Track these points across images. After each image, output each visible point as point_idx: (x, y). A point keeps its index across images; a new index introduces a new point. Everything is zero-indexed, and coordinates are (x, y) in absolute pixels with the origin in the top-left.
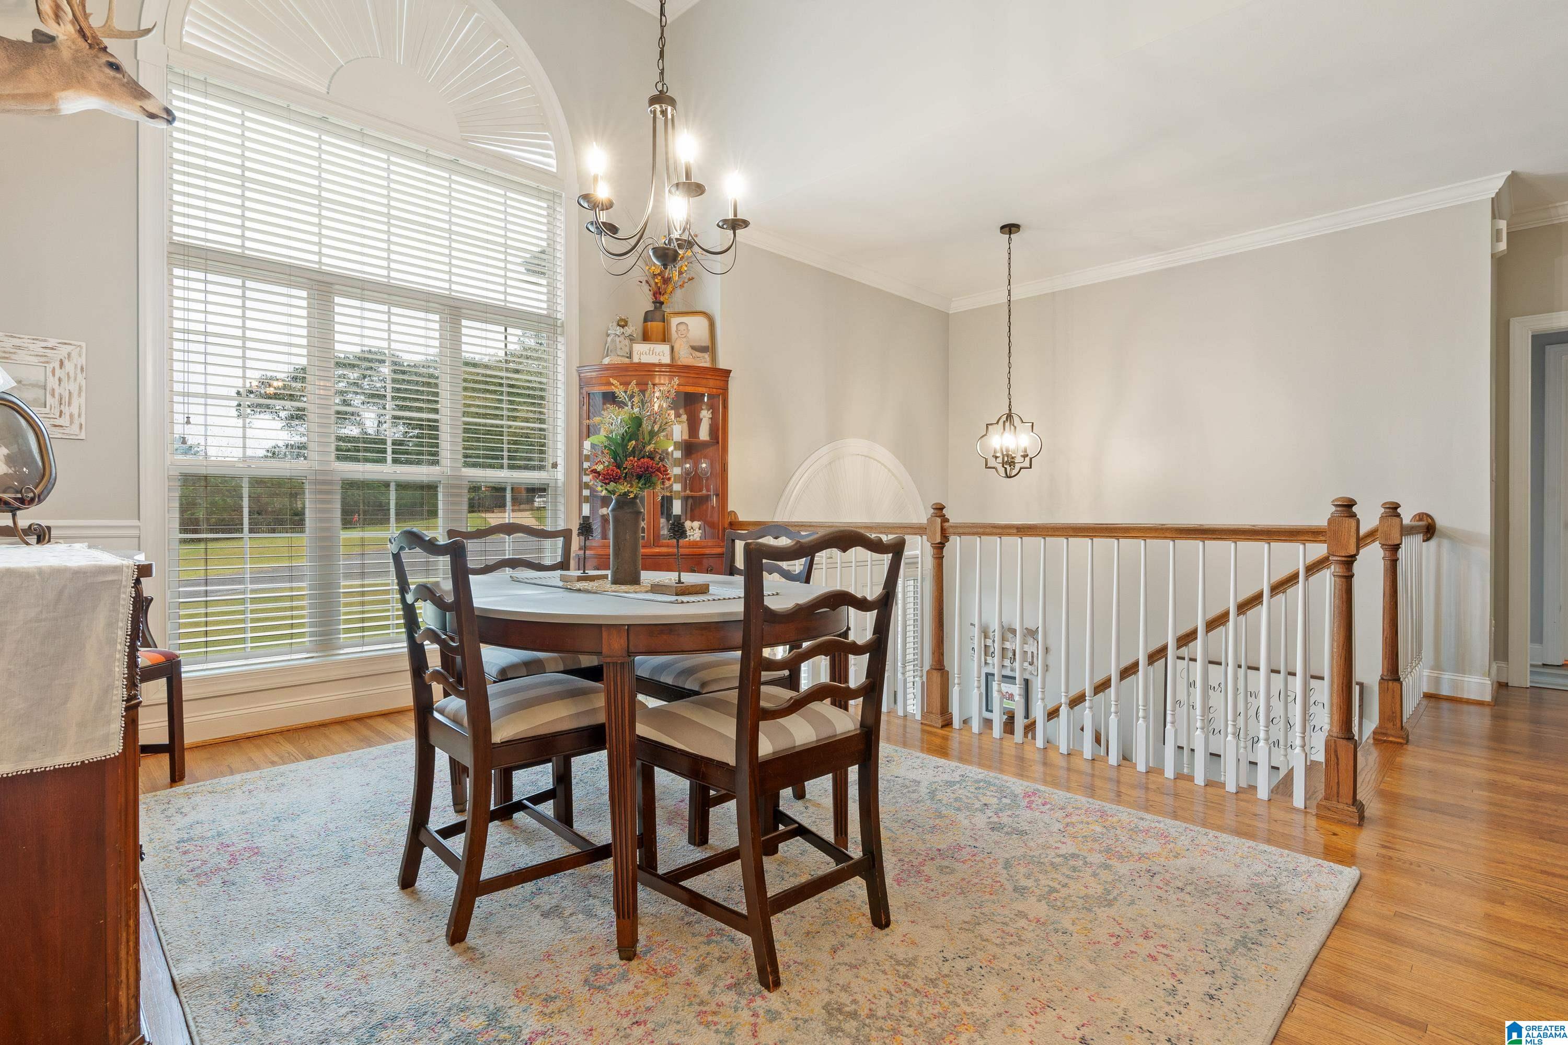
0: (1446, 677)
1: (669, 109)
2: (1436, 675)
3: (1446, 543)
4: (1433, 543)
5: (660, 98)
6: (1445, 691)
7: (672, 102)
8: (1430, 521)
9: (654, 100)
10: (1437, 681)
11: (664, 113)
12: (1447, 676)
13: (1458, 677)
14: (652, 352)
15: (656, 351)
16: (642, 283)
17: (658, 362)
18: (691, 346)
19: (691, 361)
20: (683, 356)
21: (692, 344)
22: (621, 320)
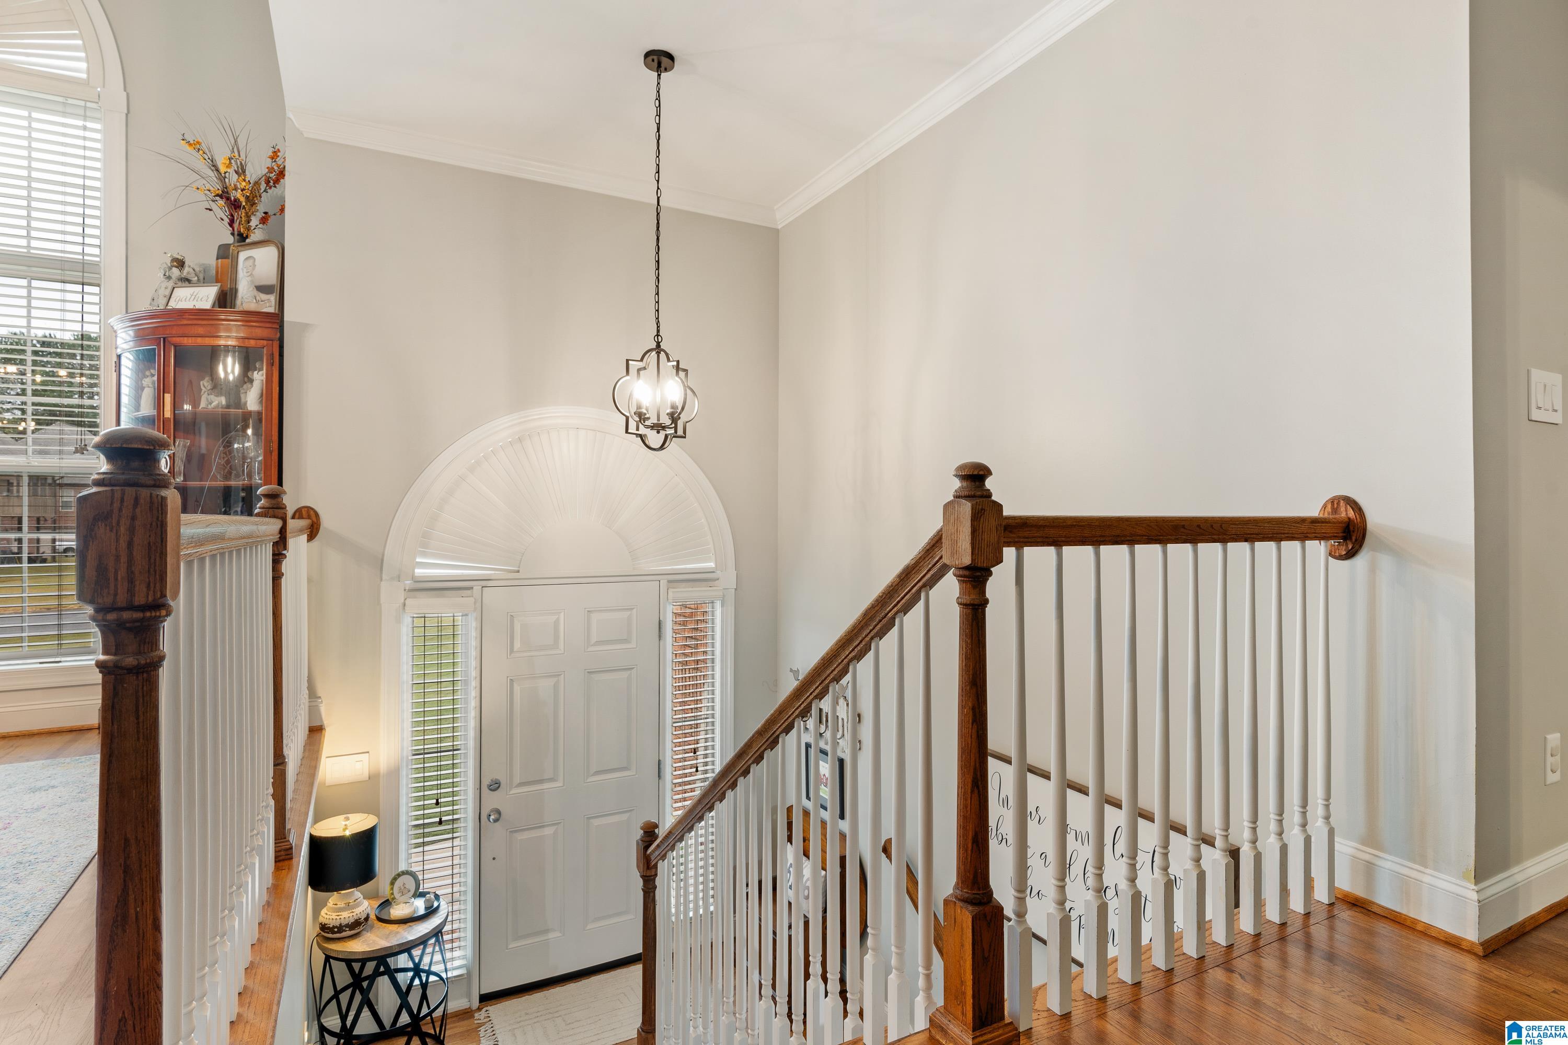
0: (1387, 865)
2: (1367, 857)
3: (1386, 562)
4: (1361, 561)
6: (1385, 898)
8: (1351, 514)
10: (1369, 870)
12: (1389, 864)
13: (1409, 870)
14: (194, 297)
15: (200, 296)
16: (210, 210)
17: (191, 307)
18: (255, 287)
19: (252, 306)
20: (246, 300)
21: (258, 284)
22: (175, 260)
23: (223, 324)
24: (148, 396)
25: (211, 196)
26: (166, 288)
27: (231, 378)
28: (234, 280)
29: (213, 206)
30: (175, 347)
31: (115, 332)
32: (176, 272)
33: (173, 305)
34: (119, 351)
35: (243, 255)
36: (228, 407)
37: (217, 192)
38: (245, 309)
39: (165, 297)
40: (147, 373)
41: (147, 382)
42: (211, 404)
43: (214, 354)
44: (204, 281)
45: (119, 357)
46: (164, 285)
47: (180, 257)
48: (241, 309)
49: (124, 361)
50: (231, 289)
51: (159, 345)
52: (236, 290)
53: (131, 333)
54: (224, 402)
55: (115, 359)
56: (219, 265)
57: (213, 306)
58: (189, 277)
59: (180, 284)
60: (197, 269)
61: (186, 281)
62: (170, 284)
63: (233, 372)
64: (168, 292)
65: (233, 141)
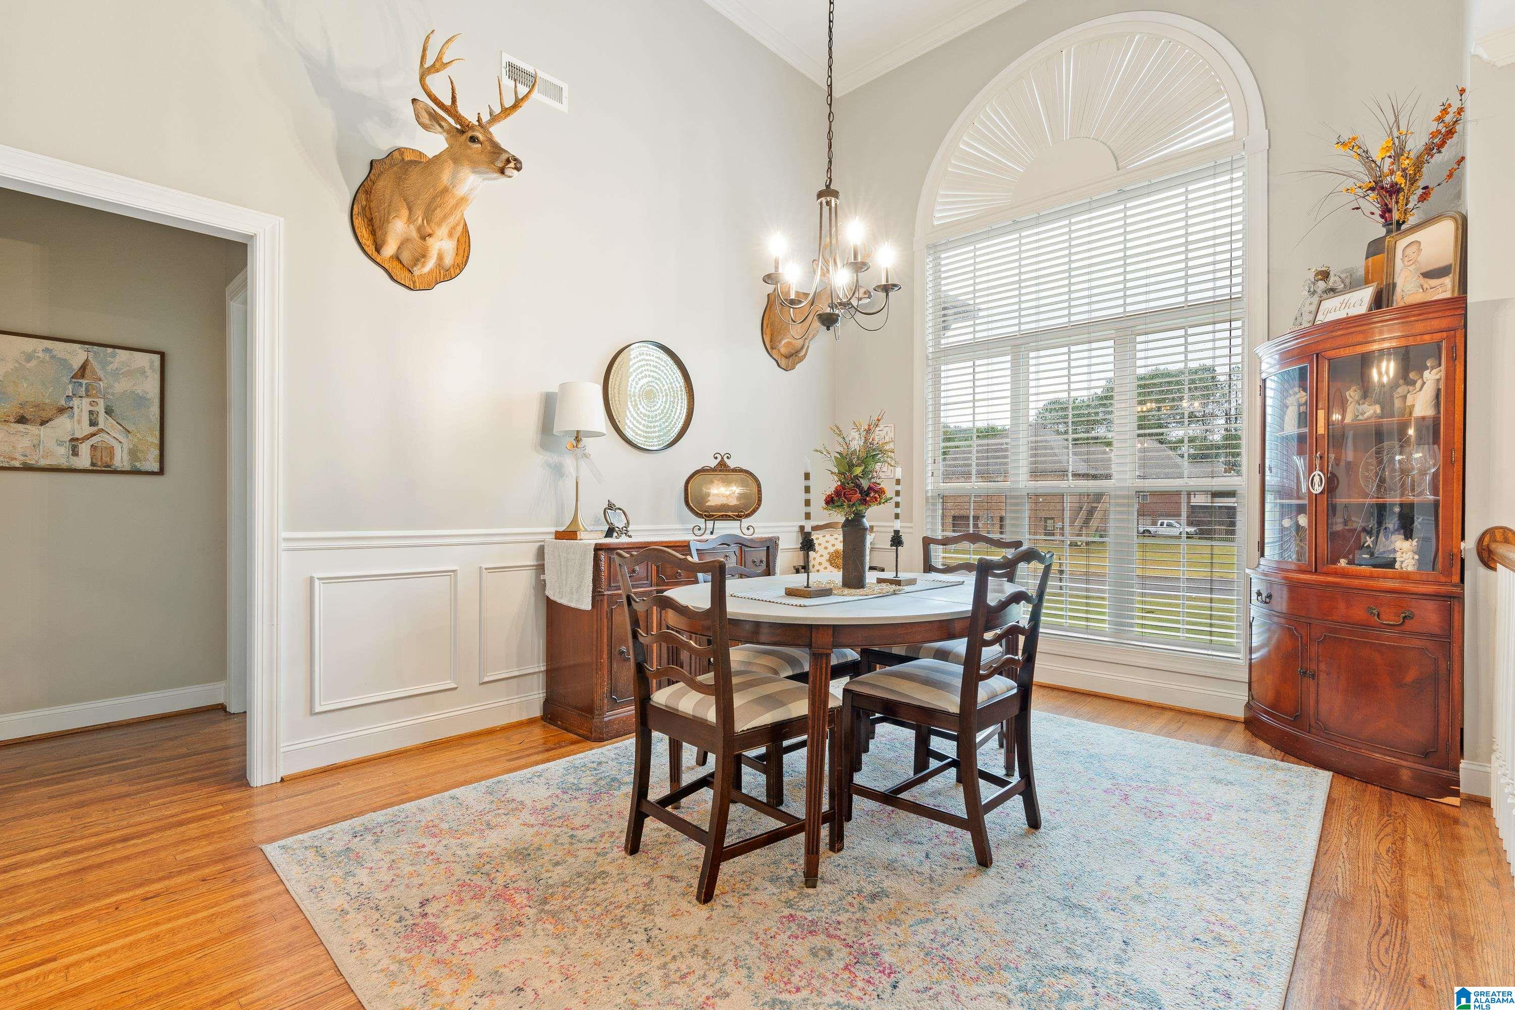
1: (833, 200)
5: (828, 192)
7: (835, 194)
9: (820, 195)
11: (828, 203)
14: (1346, 305)
15: (1352, 301)
16: (1358, 208)
17: (1345, 316)
18: (1422, 274)
19: (1419, 297)
20: (1408, 293)
21: (1424, 270)
22: (1319, 273)
23: (1376, 327)
24: (1292, 415)
25: (1360, 192)
26: (1311, 304)
27: (1385, 380)
28: (1391, 273)
29: (1362, 203)
30: (1329, 360)
31: (1260, 358)
32: (1321, 285)
33: (1322, 318)
34: (1264, 376)
35: (1402, 244)
36: (1382, 416)
37: (1370, 185)
38: (1408, 304)
39: (1310, 313)
40: (1291, 392)
41: (1292, 401)
42: (1362, 414)
43: (1366, 361)
44: (1353, 285)
45: (1264, 381)
46: (1308, 302)
47: (1324, 269)
48: (1402, 304)
49: (1269, 384)
50: (1388, 285)
51: (1311, 362)
52: (1394, 285)
53: (1277, 357)
54: (1378, 411)
55: (1259, 383)
56: (1370, 264)
57: (1370, 309)
58: (1335, 286)
59: (1325, 296)
60: (1343, 276)
61: (1332, 291)
62: (1315, 300)
63: (1387, 373)
64: (1313, 308)
65: (1392, 119)
